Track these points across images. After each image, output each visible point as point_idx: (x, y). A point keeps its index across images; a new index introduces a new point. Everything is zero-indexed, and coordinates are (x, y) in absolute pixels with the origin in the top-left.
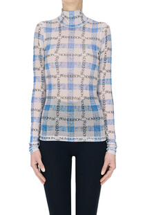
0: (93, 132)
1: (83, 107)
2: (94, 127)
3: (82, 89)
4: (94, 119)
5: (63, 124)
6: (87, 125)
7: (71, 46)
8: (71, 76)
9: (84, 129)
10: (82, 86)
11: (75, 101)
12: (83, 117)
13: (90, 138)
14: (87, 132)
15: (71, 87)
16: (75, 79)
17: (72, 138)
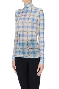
0: (32, 54)
1: (28, 44)
2: (33, 52)
3: (27, 37)
4: (33, 49)
5: (21, 50)
6: (29, 51)
7: (24, 19)
8: (23, 31)
9: (29, 53)
10: (27, 35)
11: (25, 41)
12: (28, 48)
13: (31, 56)
14: (30, 54)
15: (23, 36)
16: (25, 32)
17: (24, 56)
